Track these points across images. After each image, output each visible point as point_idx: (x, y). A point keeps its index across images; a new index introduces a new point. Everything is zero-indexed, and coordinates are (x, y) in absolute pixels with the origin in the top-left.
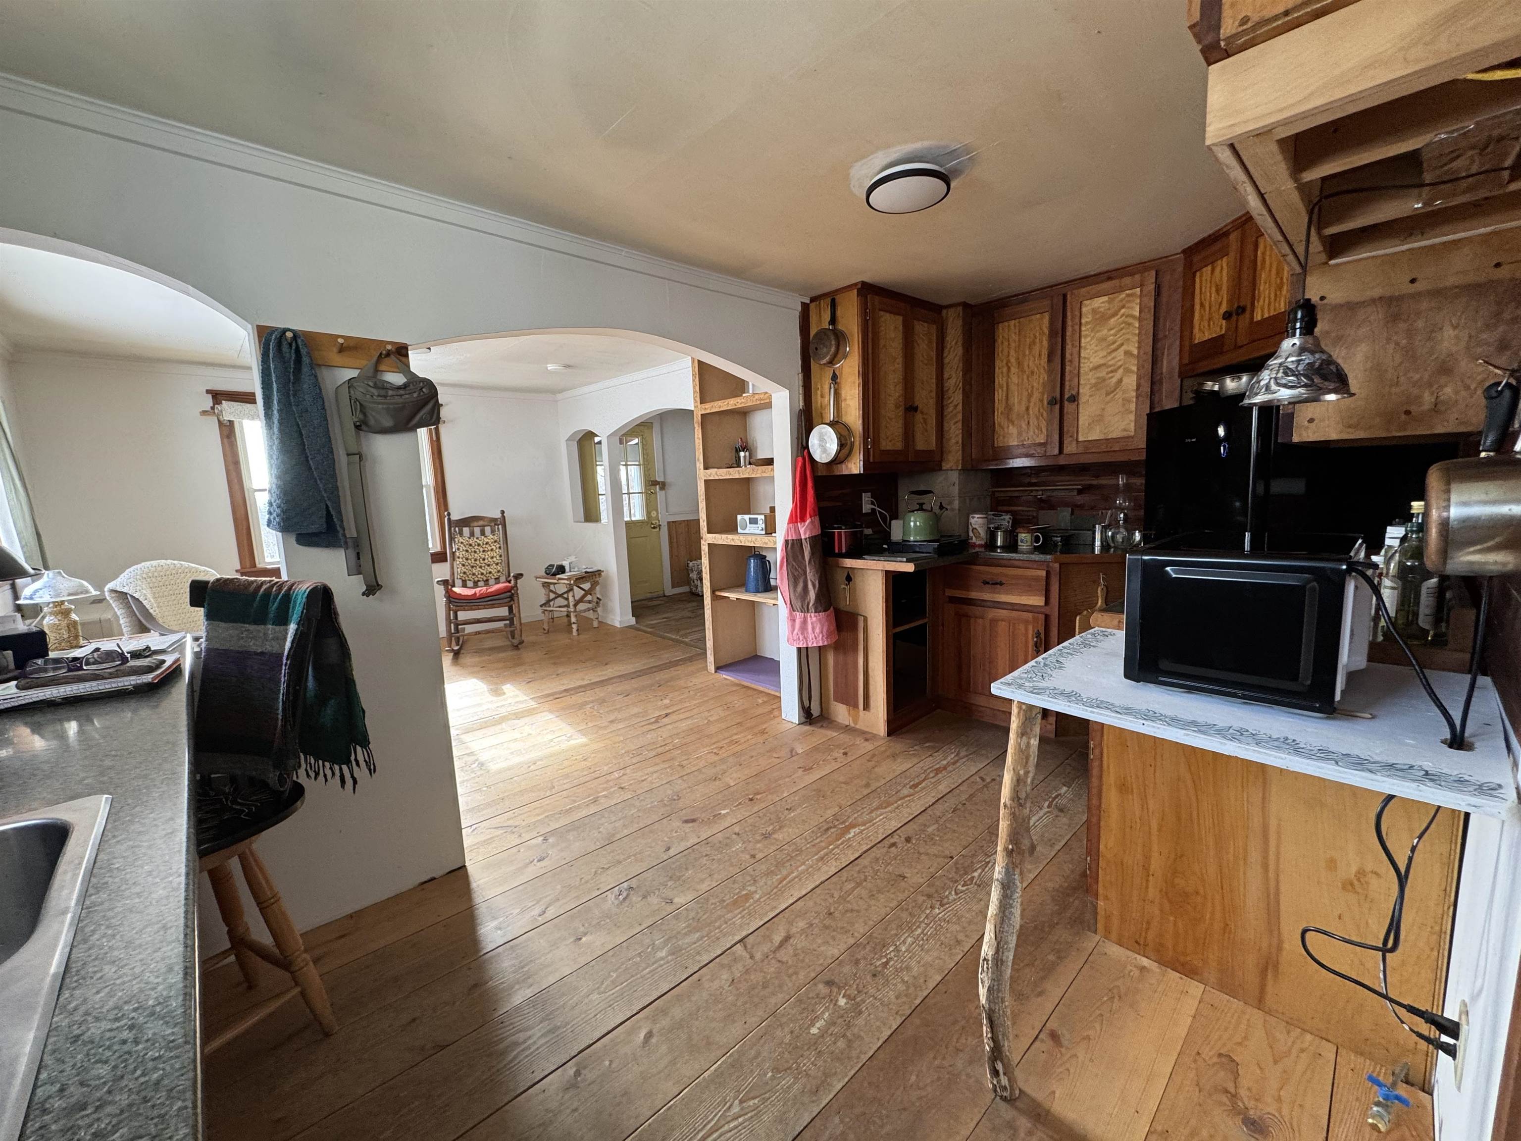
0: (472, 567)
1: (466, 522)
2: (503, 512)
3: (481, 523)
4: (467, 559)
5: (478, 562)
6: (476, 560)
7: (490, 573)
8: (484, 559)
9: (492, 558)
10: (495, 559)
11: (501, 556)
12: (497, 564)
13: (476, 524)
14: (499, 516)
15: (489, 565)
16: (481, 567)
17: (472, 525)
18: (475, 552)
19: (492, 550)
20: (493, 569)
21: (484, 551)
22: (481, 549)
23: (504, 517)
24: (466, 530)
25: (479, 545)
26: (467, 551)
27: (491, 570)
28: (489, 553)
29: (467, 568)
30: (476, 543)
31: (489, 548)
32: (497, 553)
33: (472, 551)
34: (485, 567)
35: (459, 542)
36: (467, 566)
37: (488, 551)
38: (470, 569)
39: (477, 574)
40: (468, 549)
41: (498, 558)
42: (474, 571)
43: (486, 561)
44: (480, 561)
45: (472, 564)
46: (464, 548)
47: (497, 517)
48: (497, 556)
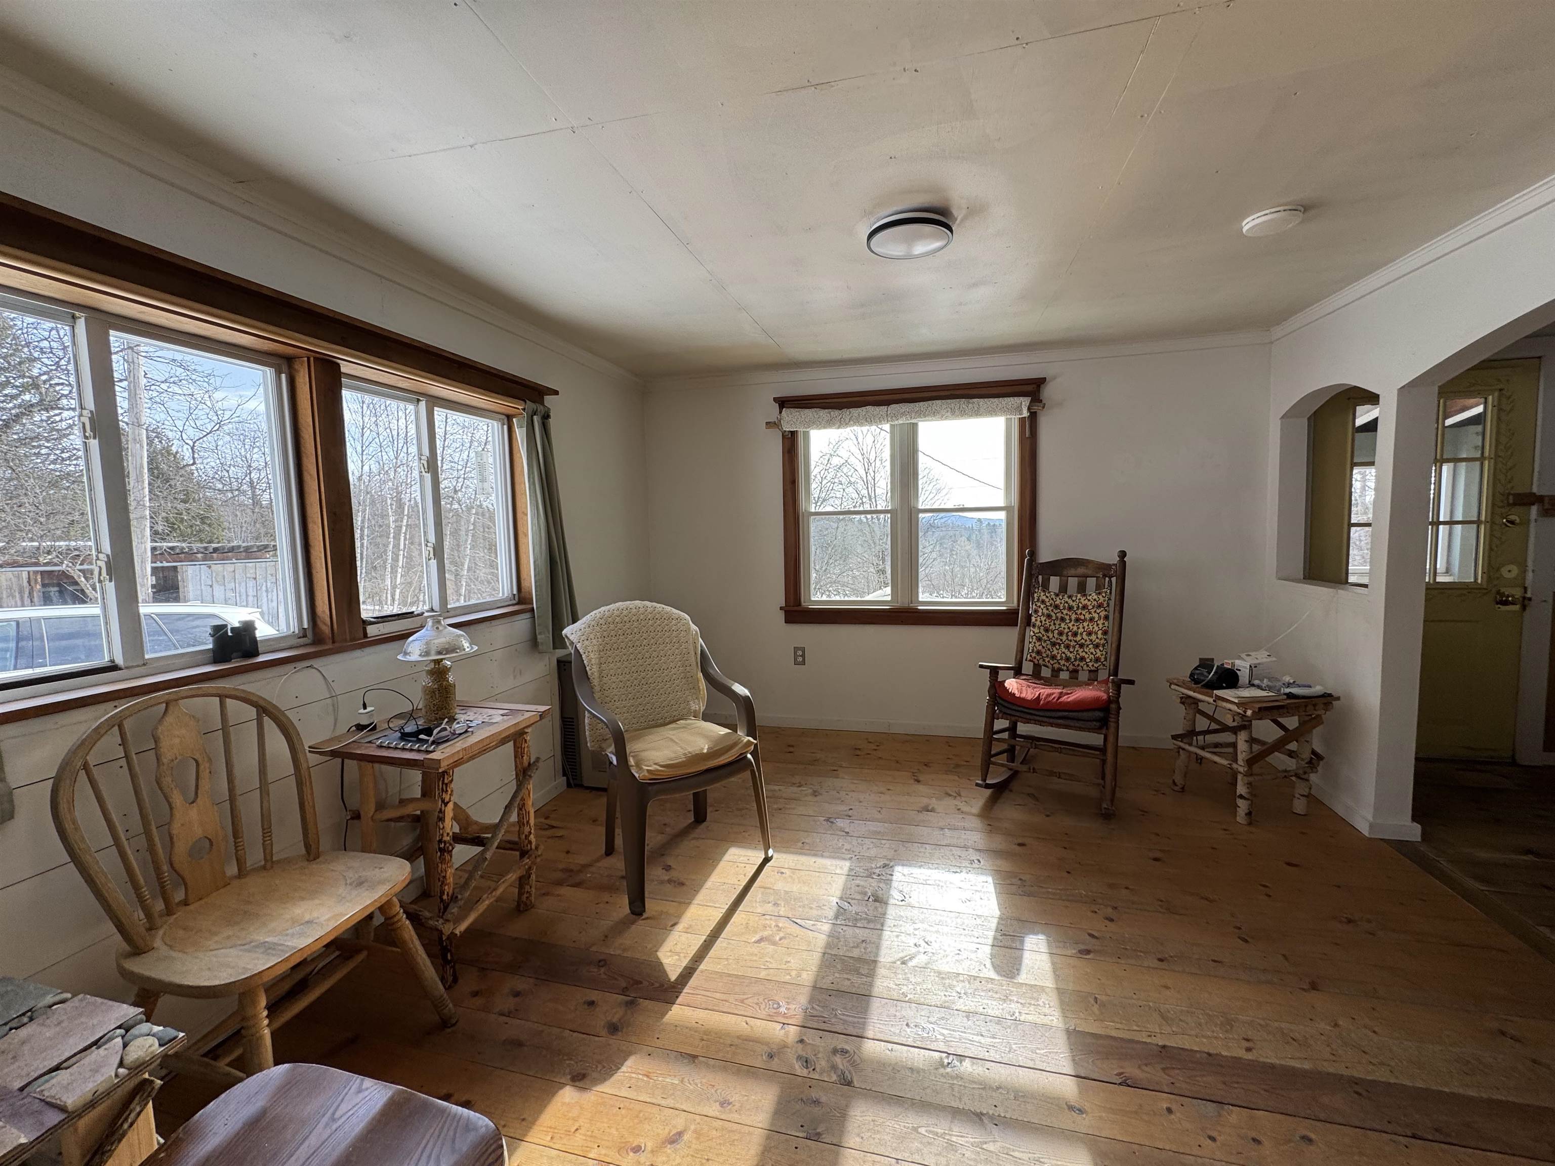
0: (1054, 644)
1: (1058, 567)
2: (1123, 554)
3: (1081, 570)
4: (1047, 630)
5: (1064, 638)
6: (1061, 634)
7: (1082, 659)
8: (1075, 634)
9: (1090, 634)
10: (1093, 637)
11: (1105, 633)
12: (1096, 646)
13: (1072, 571)
14: (1114, 559)
16: (1068, 647)
17: (1065, 573)
18: (1063, 619)
19: (1092, 620)
20: (1089, 653)
21: (1077, 620)
22: (1074, 617)
23: (1123, 563)
24: (1055, 582)
25: (1070, 608)
26: (1049, 616)
27: (1084, 654)
28: (1085, 624)
29: (1044, 645)
30: (1066, 605)
31: (1088, 616)
32: (1101, 626)
33: (1057, 618)
34: (1074, 647)
35: (1038, 600)
36: (1045, 641)
37: (1084, 620)
38: (1049, 647)
39: (1059, 658)
40: (1052, 614)
41: (1100, 636)
42: (1055, 652)
43: (1079, 638)
44: (1067, 636)
45: (1054, 640)
46: (1045, 611)
47: (1111, 563)
48: (1100, 632)
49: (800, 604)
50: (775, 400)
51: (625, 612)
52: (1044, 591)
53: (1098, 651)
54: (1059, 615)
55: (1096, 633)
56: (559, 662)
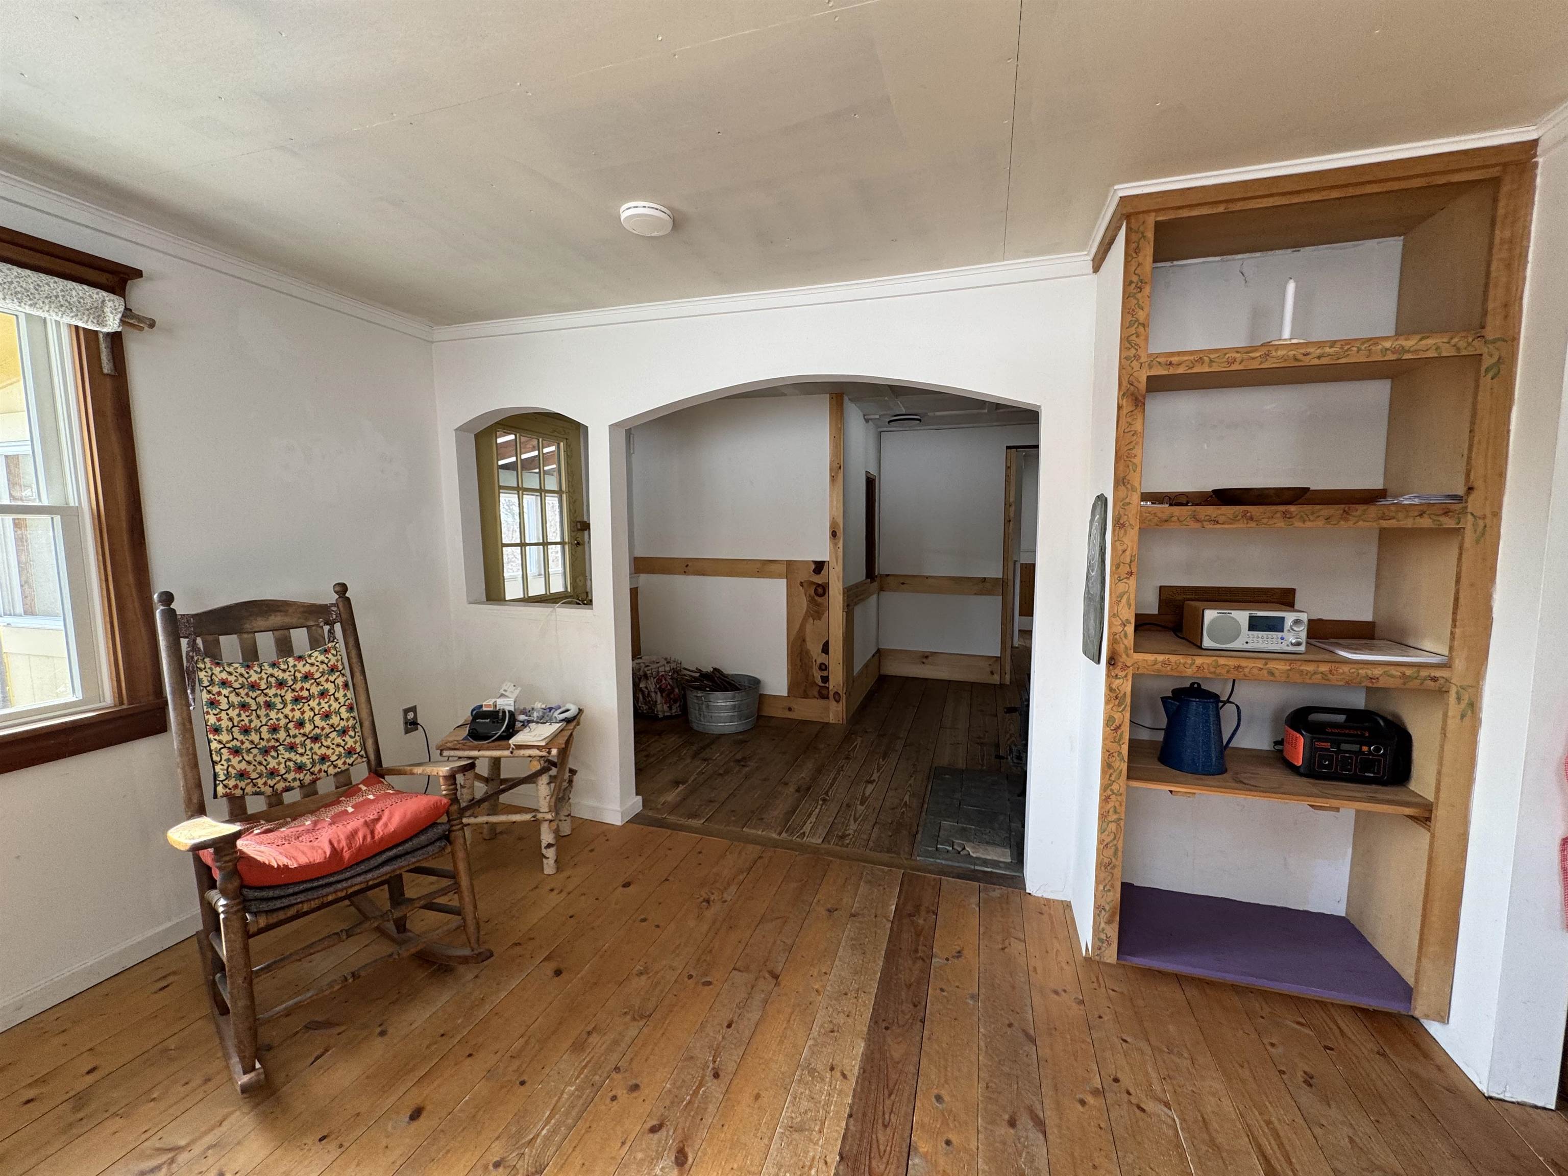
0: (265, 752)
2: (342, 589)
5: (282, 735)
9: (327, 716)
11: (349, 708)
13: (260, 623)
15: (316, 739)
17: (244, 627)
20: (333, 748)
21: (296, 700)
22: (289, 696)
23: (345, 601)
24: (230, 644)
25: (281, 684)
27: (323, 750)
28: (313, 703)
29: (249, 758)
30: (272, 680)
31: (315, 690)
32: (342, 700)
33: (259, 706)
34: (303, 744)
35: (212, 682)
36: (249, 751)
37: (311, 697)
38: (259, 758)
39: (282, 771)
40: (249, 700)
41: (345, 715)
42: (273, 764)
43: (308, 727)
44: (287, 730)
45: (263, 743)
46: (233, 698)
52: (218, 664)
53: (347, 738)
54: (261, 699)
55: (338, 713)
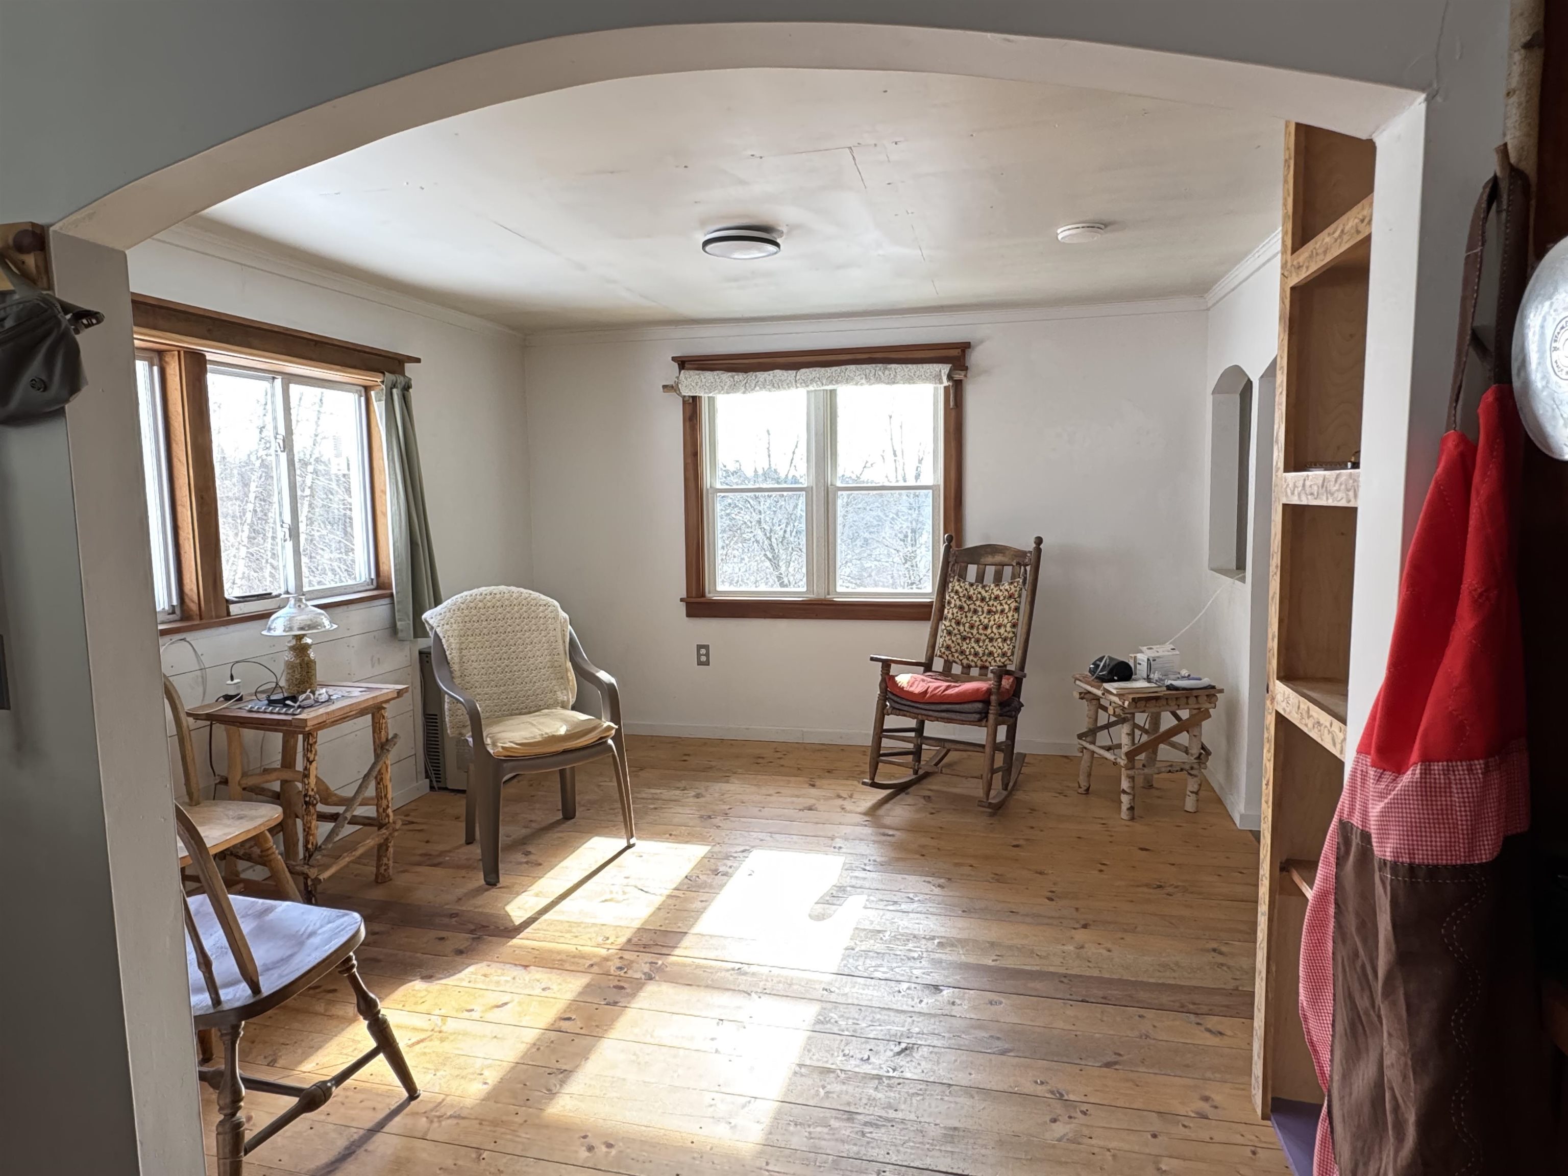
0: (964, 639)
1: (977, 554)
2: (1039, 541)
3: (999, 558)
4: (958, 623)
6: (972, 627)
7: (991, 654)
8: (986, 628)
9: (999, 627)
10: (1002, 630)
12: (1005, 640)
13: (990, 559)
14: (1031, 546)
15: (991, 640)
16: (977, 641)
17: (983, 560)
18: (975, 612)
19: (1002, 611)
20: (997, 647)
21: (989, 612)
22: (986, 608)
23: (1038, 550)
24: (972, 570)
25: (983, 599)
26: (961, 608)
27: (993, 649)
28: (997, 616)
29: (954, 639)
30: (979, 596)
31: (999, 608)
32: (1010, 618)
33: (969, 610)
34: (984, 641)
35: (952, 591)
36: (955, 635)
37: (995, 613)
38: (959, 641)
39: (967, 653)
40: (965, 605)
41: (1008, 629)
42: (965, 647)
43: (989, 631)
44: (978, 629)
45: (965, 633)
46: (958, 603)
47: (1027, 550)
48: (1009, 625)
49: (703, 595)
50: (674, 359)
51: (488, 597)
52: (959, 581)
53: (1005, 645)
54: (972, 607)
55: (1005, 626)
56: (421, 653)
